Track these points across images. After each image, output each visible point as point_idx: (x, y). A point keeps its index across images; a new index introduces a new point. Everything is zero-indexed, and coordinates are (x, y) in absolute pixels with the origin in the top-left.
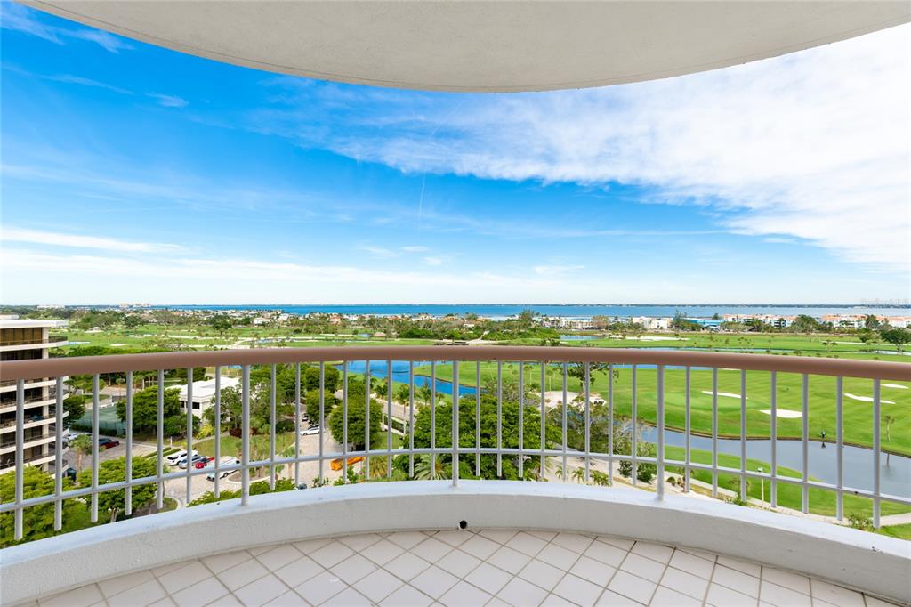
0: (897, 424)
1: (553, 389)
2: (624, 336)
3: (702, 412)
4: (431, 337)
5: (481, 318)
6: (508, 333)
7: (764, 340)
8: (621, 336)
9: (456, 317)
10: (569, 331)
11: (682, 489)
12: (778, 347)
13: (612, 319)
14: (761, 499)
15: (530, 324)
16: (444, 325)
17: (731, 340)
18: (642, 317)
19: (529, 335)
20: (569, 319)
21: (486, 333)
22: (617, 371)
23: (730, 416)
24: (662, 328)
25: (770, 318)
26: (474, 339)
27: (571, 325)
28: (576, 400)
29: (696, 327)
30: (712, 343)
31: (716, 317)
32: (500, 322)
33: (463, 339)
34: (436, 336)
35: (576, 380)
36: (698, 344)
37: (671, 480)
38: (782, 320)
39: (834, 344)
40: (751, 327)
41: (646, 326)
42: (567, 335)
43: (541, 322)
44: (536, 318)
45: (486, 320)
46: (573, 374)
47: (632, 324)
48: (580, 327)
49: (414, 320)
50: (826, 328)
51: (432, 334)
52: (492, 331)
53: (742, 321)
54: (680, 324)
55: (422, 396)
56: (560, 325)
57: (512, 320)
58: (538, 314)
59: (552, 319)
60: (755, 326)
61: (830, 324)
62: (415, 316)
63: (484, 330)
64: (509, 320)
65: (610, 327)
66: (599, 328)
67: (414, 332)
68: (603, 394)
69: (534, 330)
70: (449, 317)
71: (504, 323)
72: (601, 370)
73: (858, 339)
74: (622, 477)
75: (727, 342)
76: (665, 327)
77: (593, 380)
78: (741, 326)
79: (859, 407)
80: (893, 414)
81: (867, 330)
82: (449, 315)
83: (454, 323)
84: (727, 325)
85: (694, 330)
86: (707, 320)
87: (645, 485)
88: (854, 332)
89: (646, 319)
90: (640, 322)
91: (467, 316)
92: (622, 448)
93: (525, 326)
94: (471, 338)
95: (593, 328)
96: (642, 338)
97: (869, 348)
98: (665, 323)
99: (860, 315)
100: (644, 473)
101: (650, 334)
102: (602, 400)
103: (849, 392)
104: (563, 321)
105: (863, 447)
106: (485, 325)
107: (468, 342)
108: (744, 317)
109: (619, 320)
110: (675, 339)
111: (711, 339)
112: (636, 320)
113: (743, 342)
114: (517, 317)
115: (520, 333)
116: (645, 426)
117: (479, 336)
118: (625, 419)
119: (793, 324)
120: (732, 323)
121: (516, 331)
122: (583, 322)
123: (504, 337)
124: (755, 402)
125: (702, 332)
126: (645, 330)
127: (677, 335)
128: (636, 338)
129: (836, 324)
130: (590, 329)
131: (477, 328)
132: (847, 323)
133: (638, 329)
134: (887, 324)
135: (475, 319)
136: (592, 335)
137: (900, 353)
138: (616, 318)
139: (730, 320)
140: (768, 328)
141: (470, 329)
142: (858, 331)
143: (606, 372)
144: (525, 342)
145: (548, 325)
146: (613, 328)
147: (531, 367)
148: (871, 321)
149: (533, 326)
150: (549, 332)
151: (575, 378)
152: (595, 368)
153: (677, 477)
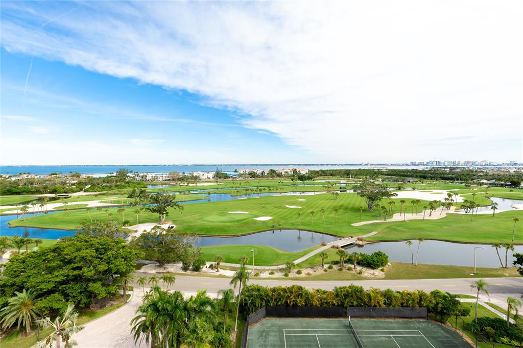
0: (302, 217)
1: (140, 223)
2: (188, 184)
3: (228, 224)
4: (33, 193)
5: (84, 176)
6: (106, 186)
7: (256, 182)
8: (186, 184)
9: (60, 176)
10: (153, 183)
11: (217, 270)
12: (262, 185)
13: (181, 174)
14: (252, 265)
15: (125, 179)
16: (47, 182)
17: (242, 183)
18: (199, 172)
19: (124, 187)
20: (154, 175)
21: (88, 187)
22: (183, 206)
23: (241, 224)
24: (209, 178)
25: (258, 171)
26: (76, 192)
27: (155, 179)
28: (153, 229)
29: (226, 177)
30: (233, 185)
31: (236, 171)
32: (100, 178)
33: (65, 193)
34: (38, 192)
35: (157, 215)
36: (227, 186)
37: (211, 267)
38: (263, 172)
39: (282, 182)
40: (251, 176)
41: (201, 177)
42: (152, 185)
43: (134, 177)
44: (130, 175)
45: (88, 177)
46: (154, 211)
47: (193, 176)
48: (161, 179)
49: (13, 179)
50: (280, 175)
51: (33, 190)
52: (93, 185)
53: (247, 173)
54: (219, 175)
55: (14, 245)
56: (147, 178)
57: (111, 177)
58: (131, 172)
59: (142, 174)
60: (253, 175)
61: (281, 173)
62: (16, 176)
63: (86, 185)
64: (108, 177)
65: (180, 179)
66: (173, 180)
67: (13, 189)
68: (174, 222)
69: (128, 183)
70: (53, 176)
71: (104, 178)
72: (172, 206)
73: (290, 180)
74: (183, 272)
75: (240, 184)
76: (211, 178)
77: (167, 213)
78: (247, 176)
79: (291, 211)
80: (301, 212)
81: (293, 176)
82: (53, 174)
83: (57, 180)
84: (241, 175)
85: (225, 178)
86: (232, 173)
87: (197, 273)
88: (289, 177)
89: (201, 173)
90: (197, 175)
91: (71, 174)
92: (183, 254)
93: (121, 181)
94: (73, 192)
95: (169, 180)
96: (198, 184)
97: (294, 183)
98: (211, 175)
99: (291, 169)
100: (196, 266)
101: (203, 182)
102: (173, 225)
103: (287, 204)
104: (149, 176)
105: (291, 229)
106: (87, 181)
107: (70, 195)
108: (248, 171)
109: (186, 174)
110: (216, 184)
111: (233, 183)
112: (195, 174)
113: (248, 184)
114: (115, 174)
115: (117, 186)
116: (197, 237)
117: (81, 190)
118: (185, 236)
119: (268, 174)
120: (243, 174)
121: (113, 184)
122: (163, 176)
123: (103, 189)
124: (252, 215)
125: (229, 179)
126: (200, 179)
127: (217, 182)
128: (195, 185)
129: (283, 173)
130: (167, 180)
131: (80, 183)
132: (287, 172)
133: (196, 179)
134: (300, 173)
135: (78, 176)
136: (169, 185)
137: (303, 185)
138: (184, 173)
139: (242, 173)
140: (258, 176)
141: (73, 185)
142: (291, 176)
143: (175, 207)
144: (121, 191)
145: (139, 179)
146: (182, 179)
147: (123, 209)
148: (295, 171)
149: (127, 180)
150: (139, 183)
151: (156, 213)
152: (169, 205)
153: (214, 263)
